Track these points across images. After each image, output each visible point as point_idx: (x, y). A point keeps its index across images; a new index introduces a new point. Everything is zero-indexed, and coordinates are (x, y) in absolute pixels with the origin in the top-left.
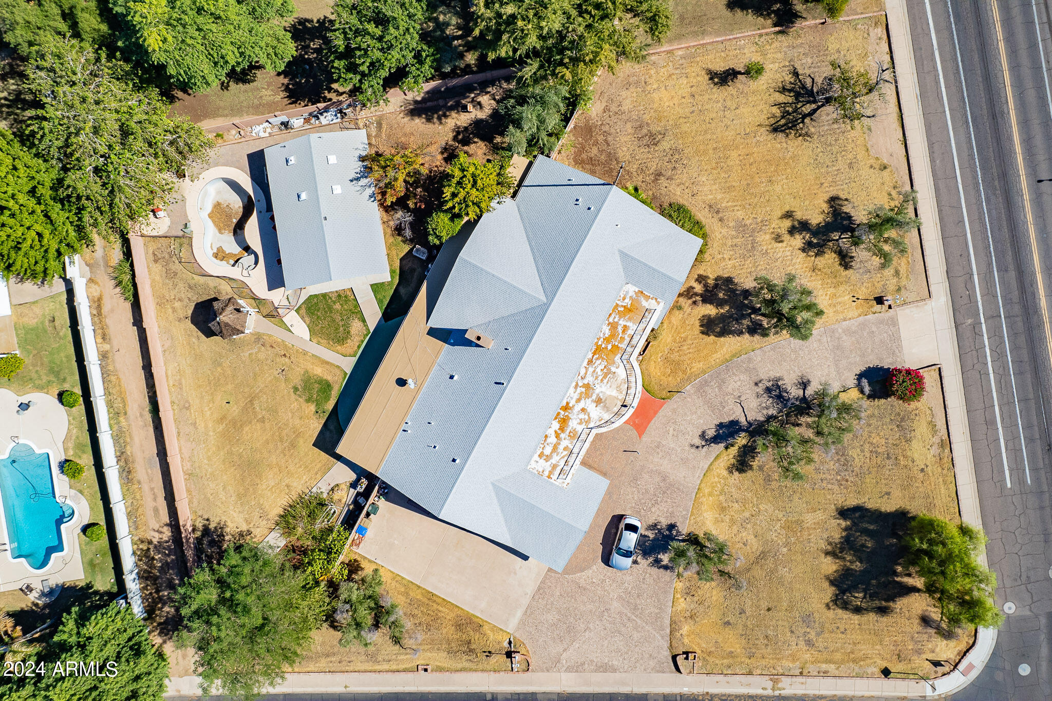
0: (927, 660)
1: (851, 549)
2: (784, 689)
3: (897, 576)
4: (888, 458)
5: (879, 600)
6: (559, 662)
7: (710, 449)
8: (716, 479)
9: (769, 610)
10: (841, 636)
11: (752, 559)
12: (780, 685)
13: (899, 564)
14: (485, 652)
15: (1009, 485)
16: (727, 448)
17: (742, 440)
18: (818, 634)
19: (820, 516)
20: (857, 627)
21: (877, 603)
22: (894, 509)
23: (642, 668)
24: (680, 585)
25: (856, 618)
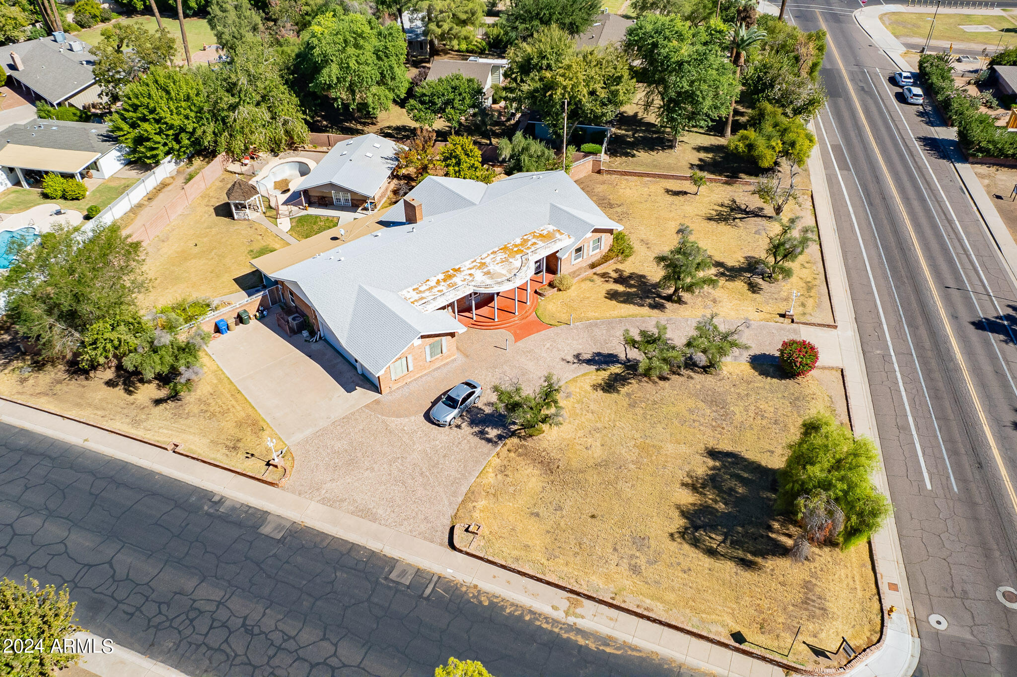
0: (804, 642)
1: (714, 487)
2: (583, 617)
3: (773, 532)
4: (776, 422)
5: (744, 551)
6: (318, 489)
7: (581, 366)
8: (578, 390)
9: (593, 516)
10: (681, 574)
11: (591, 462)
12: (579, 611)
13: (778, 521)
14: (247, 453)
15: (929, 487)
16: (597, 370)
17: (616, 369)
18: (650, 563)
19: (684, 449)
20: (707, 571)
21: (740, 554)
22: (777, 467)
23: (409, 528)
24: (497, 461)
25: (707, 561)
